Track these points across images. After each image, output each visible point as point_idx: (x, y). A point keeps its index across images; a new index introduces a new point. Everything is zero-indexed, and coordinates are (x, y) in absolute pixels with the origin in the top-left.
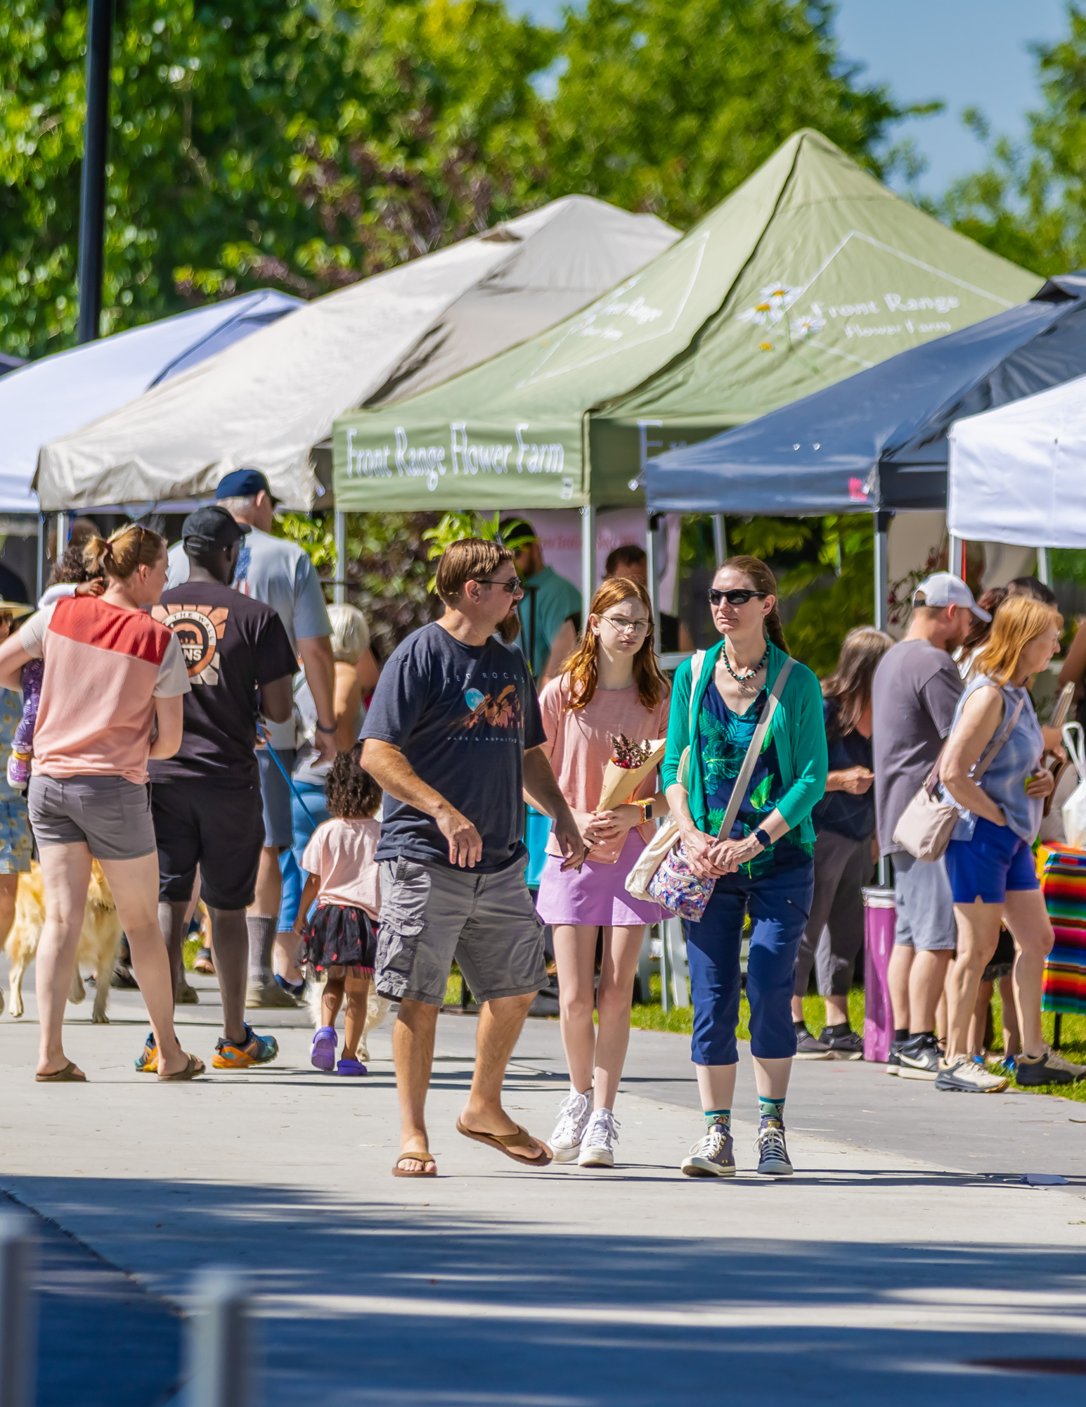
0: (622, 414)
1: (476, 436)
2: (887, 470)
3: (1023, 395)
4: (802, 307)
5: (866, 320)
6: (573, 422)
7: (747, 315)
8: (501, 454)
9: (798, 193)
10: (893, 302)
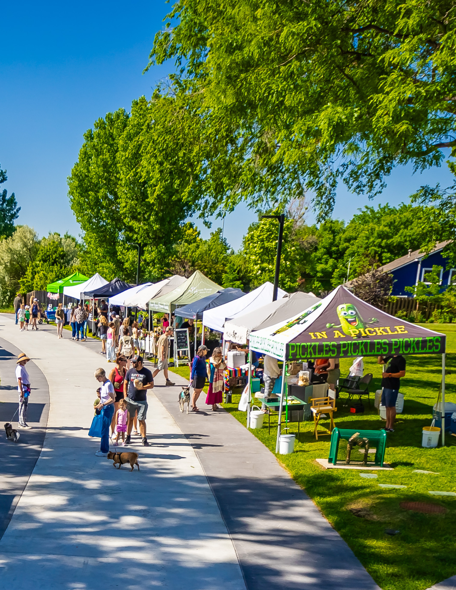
0: (174, 303)
1: (161, 304)
2: (197, 315)
3: (215, 307)
4: (195, 290)
5: (202, 291)
6: (169, 304)
7: (189, 291)
8: (162, 306)
9: (196, 277)
10: (205, 289)
